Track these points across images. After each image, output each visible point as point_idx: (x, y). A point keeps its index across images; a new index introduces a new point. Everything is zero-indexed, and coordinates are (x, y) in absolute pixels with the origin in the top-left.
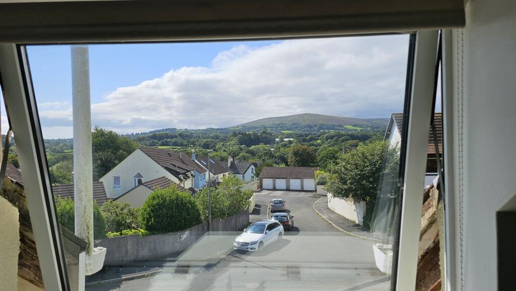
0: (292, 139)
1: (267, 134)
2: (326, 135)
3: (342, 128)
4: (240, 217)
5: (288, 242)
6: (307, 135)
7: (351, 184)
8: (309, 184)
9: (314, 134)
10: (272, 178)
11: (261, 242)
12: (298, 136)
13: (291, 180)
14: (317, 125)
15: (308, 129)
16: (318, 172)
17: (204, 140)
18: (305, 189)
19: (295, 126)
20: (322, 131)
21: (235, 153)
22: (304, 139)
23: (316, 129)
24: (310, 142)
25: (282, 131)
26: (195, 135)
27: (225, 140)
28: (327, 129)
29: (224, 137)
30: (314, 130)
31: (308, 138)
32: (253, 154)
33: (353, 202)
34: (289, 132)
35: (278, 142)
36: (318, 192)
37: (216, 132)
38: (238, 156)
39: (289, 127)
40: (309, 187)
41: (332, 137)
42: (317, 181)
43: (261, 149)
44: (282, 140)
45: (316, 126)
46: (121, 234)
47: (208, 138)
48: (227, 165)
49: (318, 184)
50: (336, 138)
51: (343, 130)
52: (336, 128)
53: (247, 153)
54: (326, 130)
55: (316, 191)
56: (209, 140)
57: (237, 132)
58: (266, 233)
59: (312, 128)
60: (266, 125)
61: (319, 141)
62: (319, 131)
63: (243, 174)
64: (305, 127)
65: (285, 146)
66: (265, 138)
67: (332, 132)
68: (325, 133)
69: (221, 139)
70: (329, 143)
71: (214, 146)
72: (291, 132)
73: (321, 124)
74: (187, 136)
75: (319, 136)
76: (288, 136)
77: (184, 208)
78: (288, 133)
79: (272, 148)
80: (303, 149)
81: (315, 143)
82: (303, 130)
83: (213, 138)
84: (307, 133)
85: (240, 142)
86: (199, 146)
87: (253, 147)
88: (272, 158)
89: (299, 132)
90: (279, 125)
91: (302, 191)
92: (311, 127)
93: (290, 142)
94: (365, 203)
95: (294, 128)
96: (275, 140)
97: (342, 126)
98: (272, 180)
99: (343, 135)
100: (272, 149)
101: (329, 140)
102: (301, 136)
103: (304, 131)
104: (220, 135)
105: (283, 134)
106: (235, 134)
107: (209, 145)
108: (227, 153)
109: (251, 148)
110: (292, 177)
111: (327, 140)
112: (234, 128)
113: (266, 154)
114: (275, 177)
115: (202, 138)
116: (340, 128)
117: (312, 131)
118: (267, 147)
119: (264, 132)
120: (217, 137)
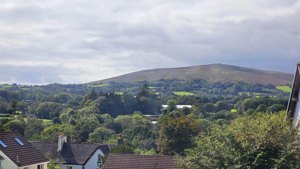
0: (189, 106)
1: (149, 96)
2: (247, 100)
3: (274, 91)
6: (215, 100)
9: (228, 99)
12: (200, 102)
14: (233, 84)
15: (219, 90)
17: (42, 104)
20: (240, 94)
21: (87, 126)
22: (210, 106)
23: (232, 90)
24: (220, 112)
25: (175, 93)
26: (28, 95)
27: (76, 104)
28: (248, 91)
29: (77, 99)
30: (228, 93)
31: (215, 105)
32: (118, 128)
34: (187, 94)
35: (166, 111)
37: (65, 91)
38: (92, 131)
39: (187, 86)
41: (255, 105)
43: (134, 122)
44: (172, 108)
45: (231, 85)
47: (47, 100)
48: (57, 148)
50: (263, 107)
51: (274, 94)
52: (263, 89)
53: (109, 127)
54: (248, 94)
56: (50, 103)
57: (97, 92)
59: (225, 89)
60: (150, 80)
61: (233, 111)
62: (237, 94)
63: (84, 165)
64: (214, 87)
66: (144, 103)
67: (257, 96)
68: (245, 97)
69: (71, 103)
71: (58, 115)
72: (191, 94)
73: (239, 83)
74: (15, 96)
75: (235, 102)
76: (185, 100)
78: (184, 96)
79: (155, 120)
80: (181, 124)
81: (227, 113)
82: (210, 91)
83: (57, 100)
84: (216, 96)
85: (100, 109)
86: (33, 113)
87: (119, 118)
88: (149, 137)
89: (203, 94)
90: (172, 81)
92: (223, 87)
93: (186, 111)
95: (195, 87)
96: (161, 107)
97: (273, 87)
99: (273, 102)
100: (154, 122)
102: (206, 100)
103: (212, 93)
104: (70, 95)
105: (176, 97)
106: (93, 96)
107: (50, 111)
108: (75, 127)
109: (116, 120)
111: (246, 109)
112: (94, 84)
113: (138, 130)
115: (39, 99)
116: (271, 90)
117: (224, 93)
118: (146, 118)
119: (143, 93)
120: (64, 99)
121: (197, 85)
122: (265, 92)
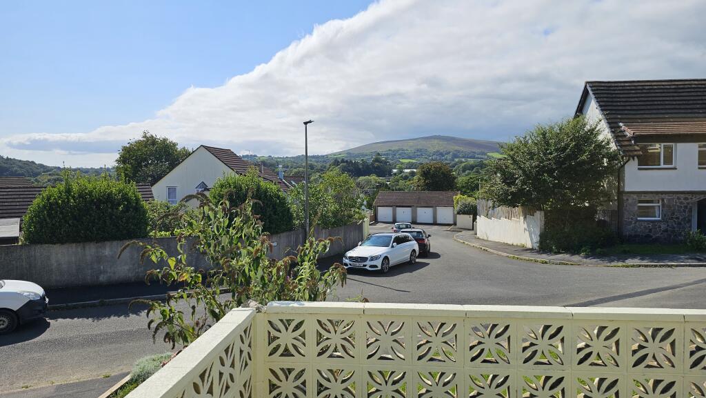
0: (415, 170)
1: (381, 162)
2: (463, 165)
3: (486, 157)
4: (351, 231)
5: (426, 264)
7: (524, 183)
8: (445, 214)
9: (447, 164)
10: (392, 206)
11: (386, 258)
13: (418, 209)
14: (450, 152)
15: (438, 157)
16: (458, 197)
17: (295, 170)
18: (438, 222)
19: (420, 152)
20: (457, 160)
23: (449, 157)
25: (401, 160)
27: (322, 170)
28: (464, 157)
29: (322, 166)
30: (446, 159)
33: (522, 218)
34: (411, 161)
35: (395, 174)
36: (459, 224)
39: (411, 155)
40: (445, 219)
41: (472, 167)
42: (457, 208)
43: (373, 181)
44: (401, 172)
45: (448, 153)
46: (172, 234)
47: (298, 167)
49: (458, 213)
50: (478, 169)
51: (486, 159)
52: (476, 156)
54: (463, 160)
55: (455, 224)
56: (301, 170)
57: (340, 160)
58: (393, 247)
59: (443, 156)
60: (380, 151)
61: (453, 173)
62: (454, 160)
64: (434, 154)
65: (406, 178)
66: (378, 168)
67: (471, 161)
68: (462, 162)
69: (317, 169)
70: (466, 175)
72: (414, 161)
73: (456, 151)
74: (271, 165)
75: (453, 166)
76: (410, 166)
77: (269, 203)
78: (409, 162)
79: (388, 181)
82: (430, 158)
87: (361, 178)
89: (424, 161)
90: (398, 151)
91: (435, 224)
92: (442, 154)
93: (413, 174)
94: (543, 213)
95: (418, 156)
96: (391, 171)
97: (485, 154)
98: (391, 208)
100: (388, 183)
101: (467, 172)
103: (432, 159)
104: (316, 164)
105: (402, 163)
106: (336, 163)
110: (420, 205)
111: (464, 171)
112: (335, 155)
114: (395, 206)
115: (292, 167)
116: (483, 156)
117: (443, 160)
118: (381, 179)
119: (377, 160)
120: (312, 167)
121: (419, 154)
122: (478, 158)
